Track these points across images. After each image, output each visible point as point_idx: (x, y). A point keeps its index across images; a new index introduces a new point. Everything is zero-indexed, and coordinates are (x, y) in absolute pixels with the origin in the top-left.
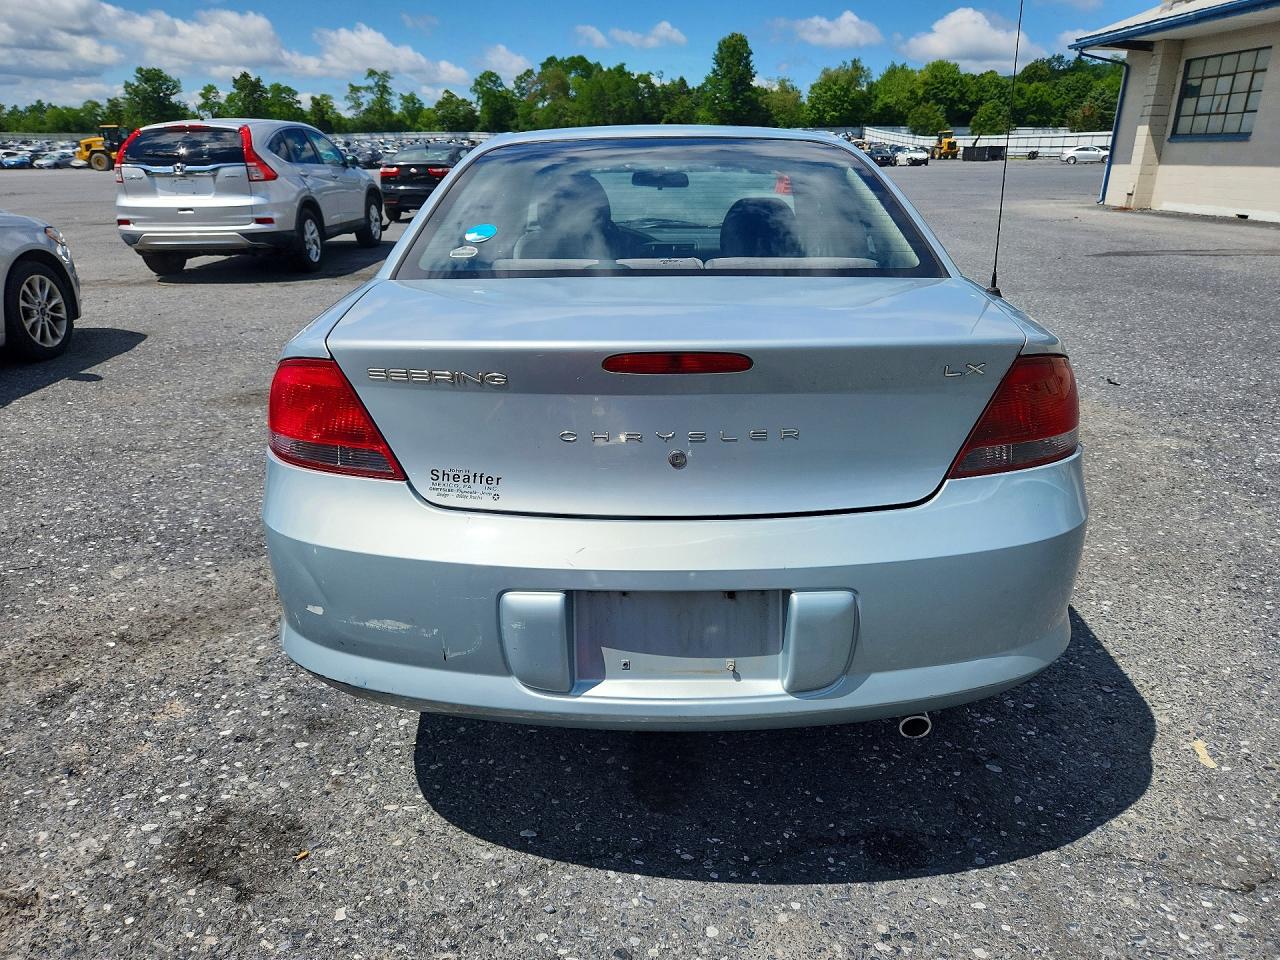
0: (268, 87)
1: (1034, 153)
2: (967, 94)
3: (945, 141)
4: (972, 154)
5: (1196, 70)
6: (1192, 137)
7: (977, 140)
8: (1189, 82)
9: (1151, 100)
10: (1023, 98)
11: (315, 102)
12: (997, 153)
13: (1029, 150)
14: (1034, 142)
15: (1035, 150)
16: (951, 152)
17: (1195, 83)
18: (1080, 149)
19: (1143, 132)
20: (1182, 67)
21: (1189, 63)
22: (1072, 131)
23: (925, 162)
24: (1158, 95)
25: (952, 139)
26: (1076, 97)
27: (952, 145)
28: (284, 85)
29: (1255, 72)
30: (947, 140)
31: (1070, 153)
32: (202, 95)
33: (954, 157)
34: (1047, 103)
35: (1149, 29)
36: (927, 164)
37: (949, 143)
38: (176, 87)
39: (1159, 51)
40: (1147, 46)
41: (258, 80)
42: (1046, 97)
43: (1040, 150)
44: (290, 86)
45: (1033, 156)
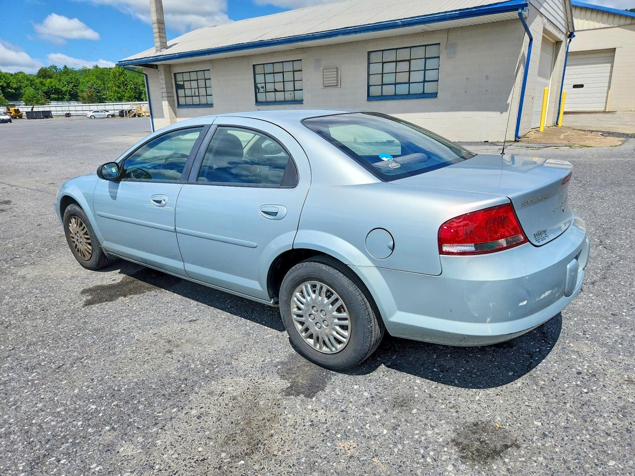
1: (68, 114)
2: (11, 84)
3: (12, 109)
4: (31, 115)
5: (179, 77)
6: (187, 106)
7: (32, 108)
8: (178, 83)
9: (165, 90)
10: (45, 87)
12: (47, 115)
13: (65, 112)
14: (67, 108)
15: (68, 112)
16: (18, 115)
17: (181, 83)
18: (95, 112)
19: (165, 104)
20: (173, 76)
21: (175, 74)
22: (83, 103)
23: (9, 121)
24: (167, 88)
25: (16, 108)
26: (73, 86)
27: (17, 111)
29: (205, 80)
30: (13, 109)
31: (91, 114)
33: (21, 117)
34: (59, 89)
35: (157, 59)
36: (11, 122)
37: (15, 110)
39: (161, 69)
40: (156, 67)
42: (58, 87)
43: (71, 112)
45: (68, 115)
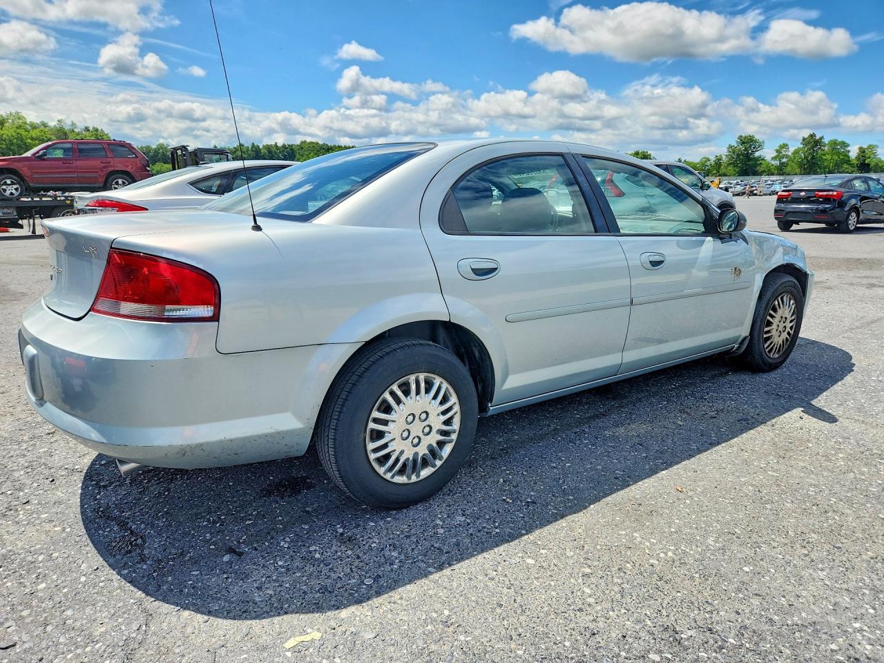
0: (827, 143)
11: (862, 151)
28: (840, 140)
32: (777, 151)
38: (760, 146)
41: (821, 138)
44: (845, 140)
